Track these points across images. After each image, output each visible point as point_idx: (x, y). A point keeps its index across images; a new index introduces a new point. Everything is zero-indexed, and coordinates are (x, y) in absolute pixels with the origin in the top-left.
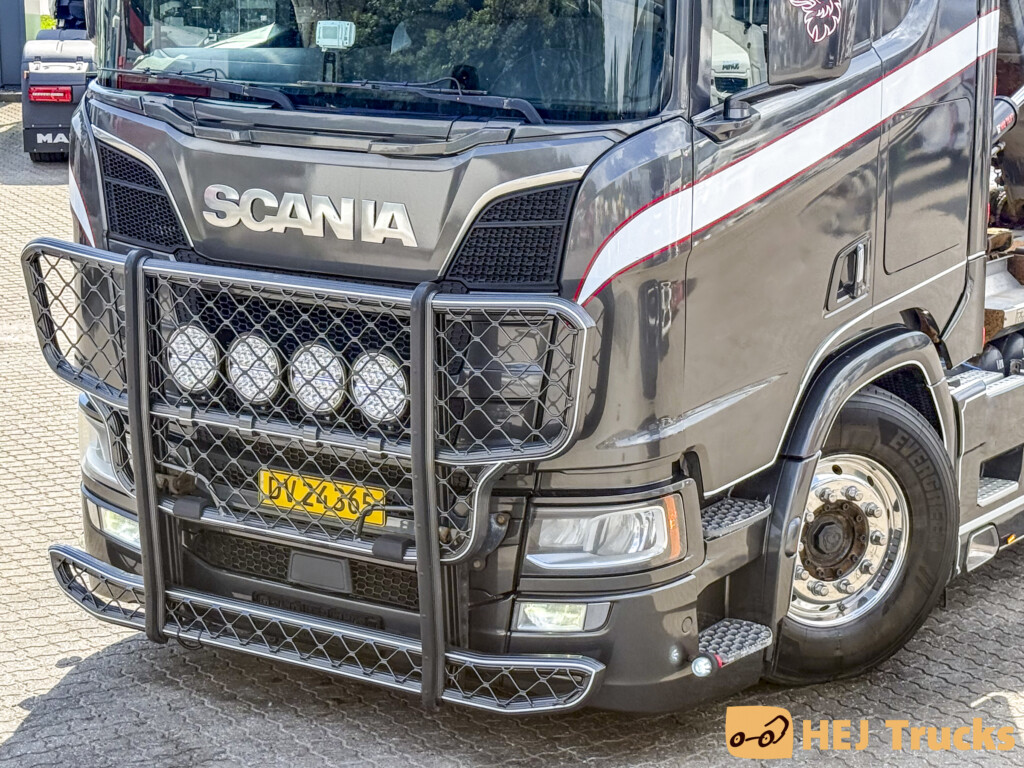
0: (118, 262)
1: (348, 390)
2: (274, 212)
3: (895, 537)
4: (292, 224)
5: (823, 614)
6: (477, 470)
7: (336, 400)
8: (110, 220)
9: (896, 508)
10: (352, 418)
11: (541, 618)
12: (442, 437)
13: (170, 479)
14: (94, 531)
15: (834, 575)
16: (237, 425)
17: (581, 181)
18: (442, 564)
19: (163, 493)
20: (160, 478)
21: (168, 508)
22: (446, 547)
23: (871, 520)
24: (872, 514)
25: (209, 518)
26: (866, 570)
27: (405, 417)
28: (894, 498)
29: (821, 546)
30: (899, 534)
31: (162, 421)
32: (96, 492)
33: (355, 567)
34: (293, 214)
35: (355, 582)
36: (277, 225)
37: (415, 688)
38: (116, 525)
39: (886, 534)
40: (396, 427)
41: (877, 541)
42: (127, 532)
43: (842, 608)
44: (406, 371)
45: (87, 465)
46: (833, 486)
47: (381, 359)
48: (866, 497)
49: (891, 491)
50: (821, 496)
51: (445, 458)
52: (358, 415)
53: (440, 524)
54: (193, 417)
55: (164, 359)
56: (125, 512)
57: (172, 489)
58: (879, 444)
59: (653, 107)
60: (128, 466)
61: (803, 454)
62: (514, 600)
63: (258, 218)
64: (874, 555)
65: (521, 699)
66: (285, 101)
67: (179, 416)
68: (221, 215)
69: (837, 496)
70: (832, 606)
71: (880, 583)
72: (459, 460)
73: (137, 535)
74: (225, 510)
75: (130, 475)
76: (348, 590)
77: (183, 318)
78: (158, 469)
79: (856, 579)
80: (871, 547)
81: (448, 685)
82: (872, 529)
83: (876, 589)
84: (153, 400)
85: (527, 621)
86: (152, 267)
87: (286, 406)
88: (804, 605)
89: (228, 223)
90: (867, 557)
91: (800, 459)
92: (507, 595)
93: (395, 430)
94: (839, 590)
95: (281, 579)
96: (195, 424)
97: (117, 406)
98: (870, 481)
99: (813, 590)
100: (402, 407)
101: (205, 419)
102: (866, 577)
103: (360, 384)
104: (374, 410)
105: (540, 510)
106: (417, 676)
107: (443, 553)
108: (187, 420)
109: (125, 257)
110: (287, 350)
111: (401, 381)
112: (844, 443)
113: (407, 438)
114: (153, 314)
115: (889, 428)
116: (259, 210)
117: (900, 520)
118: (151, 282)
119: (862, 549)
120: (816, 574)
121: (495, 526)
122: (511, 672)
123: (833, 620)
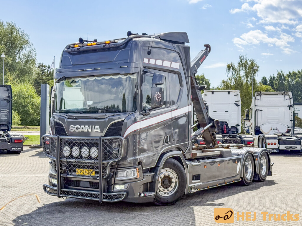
0: (56, 137)
1: (89, 153)
2: (80, 128)
3: (176, 183)
4: (82, 130)
5: (165, 194)
6: (108, 163)
7: (88, 155)
8: (55, 133)
9: (176, 178)
10: (90, 157)
11: (118, 187)
12: (103, 159)
13: (62, 171)
14: (50, 182)
15: (167, 188)
16: (73, 160)
17: (124, 120)
18: (103, 179)
19: (61, 173)
20: (61, 170)
21: (62, 175)
22: (103, 176)
23: (172, 179)
24: (172, 178)
25: (68, 176)
26: (171, 187)
27: (98, 156)
28: (176, 177)
29: (164, 183)
30: (177, 182)
31: (61, 161)
32: (51, 176)
33: (90, 182)
34: (83, 129)
35: (90, 185)
36: (80, 130)
37: (98, 200)
38: (54, 181)
39: (175, 182)
40: (97, 158)
41: (173, 183)
42: (55, 182)
43: (168, 194)
44: (98, 149)
45: (50, 172)
46: (166, 173)
47: (95, 148)
48: (171, 176)
49: (176, 176)
50: (164, 175)
51: (103, 162)
52: (91, 157)
53: (102, 172)
54: (66, 160)
55: (62, 151)
56: (55, 178)
57: (63, 173)
58: (173, 167)
59: (135, 110)
60: (56, 169)
61: (160, 165)
62: (114, 185)
63: (77, 130)
64: (173, 185)
65: (114, 199)
66: (82, 113)
67: (64, 160)
68: (72, 130)
69: (167, 175)
70: (167, 193)
71: (174, 190)
72: (105, 162)
73: (57, 182)
74: (71, 175)
75: (56, 171)
76: (89, 187)
77: (65, 145)
78: (60, 169)
79: (170, 189)
80: (172, 184)
81: (103, 198)
82: (172, 181)
83: (173, 191)
84: (60, 158)
85: (116, 188)
86: (61, 137)
87: (81, 157)
88: (162, 193)
89: (73, 131)
90: (172, 185)
91: (159, 166)
92: (113, 184)
93: (96, 159)
94: (167, 190)
95: (79, 186)
96: (66, 161)
97: (55, 160)
98: (172, 173)
99: (163, 190)
100: (97, 155)
101: (68, 160)
102: (172, 189)
103: (91, 152)
104: (93, 156)
105: (119, 170)
106: (99, 198)
107: (103, 177)
108: (65, 160)
109: (57, 136)
110: (81, 148)
111: (97, 151)
112: (167, 166)
113: (98, 159)
114: (61, 144)
115: (174, 165)
116: (78, 128)
117: (177, 180)
118: (61, 139)
119: (171, 184)
120: (164, 188)
121: (111, 173)
122: (113, 195)
123: (166, 195)
